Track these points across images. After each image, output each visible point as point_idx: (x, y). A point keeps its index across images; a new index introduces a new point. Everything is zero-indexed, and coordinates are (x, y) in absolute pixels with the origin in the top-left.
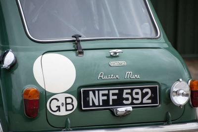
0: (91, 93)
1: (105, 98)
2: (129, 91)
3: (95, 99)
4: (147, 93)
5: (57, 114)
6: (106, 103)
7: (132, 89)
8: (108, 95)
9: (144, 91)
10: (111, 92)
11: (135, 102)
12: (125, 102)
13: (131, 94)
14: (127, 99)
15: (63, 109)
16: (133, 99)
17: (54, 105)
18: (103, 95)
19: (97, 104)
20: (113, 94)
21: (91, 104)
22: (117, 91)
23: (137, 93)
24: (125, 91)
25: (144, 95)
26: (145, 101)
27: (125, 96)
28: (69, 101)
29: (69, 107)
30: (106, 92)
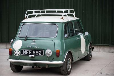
0: (24, 51)
1: (28, 52)
2: (35, 51)
3: (25, 52)
4: (40, 52)
5: (16, 55)
6: (28, 54)
7: (36, 51)
8: (29, 52)
9: (39, 51)
10: (30, 51)
11: (36, 54)
12: (33, 54)
13: (35, 52)
14: (34, 53)
15: (17, 54)
16: (36, 53)
17: (15, 53)
18: (27, 52)
19: (25, 54)
20: (30, 52)
21: (24, 53)
22: (31, 51)
23: (37, 52)
24: (34, 51)
25: (39, 53)
26: (39, 54)
27: (33, 52)
28: (18, 52)
29: (19, 54)
30: (28, 51)
